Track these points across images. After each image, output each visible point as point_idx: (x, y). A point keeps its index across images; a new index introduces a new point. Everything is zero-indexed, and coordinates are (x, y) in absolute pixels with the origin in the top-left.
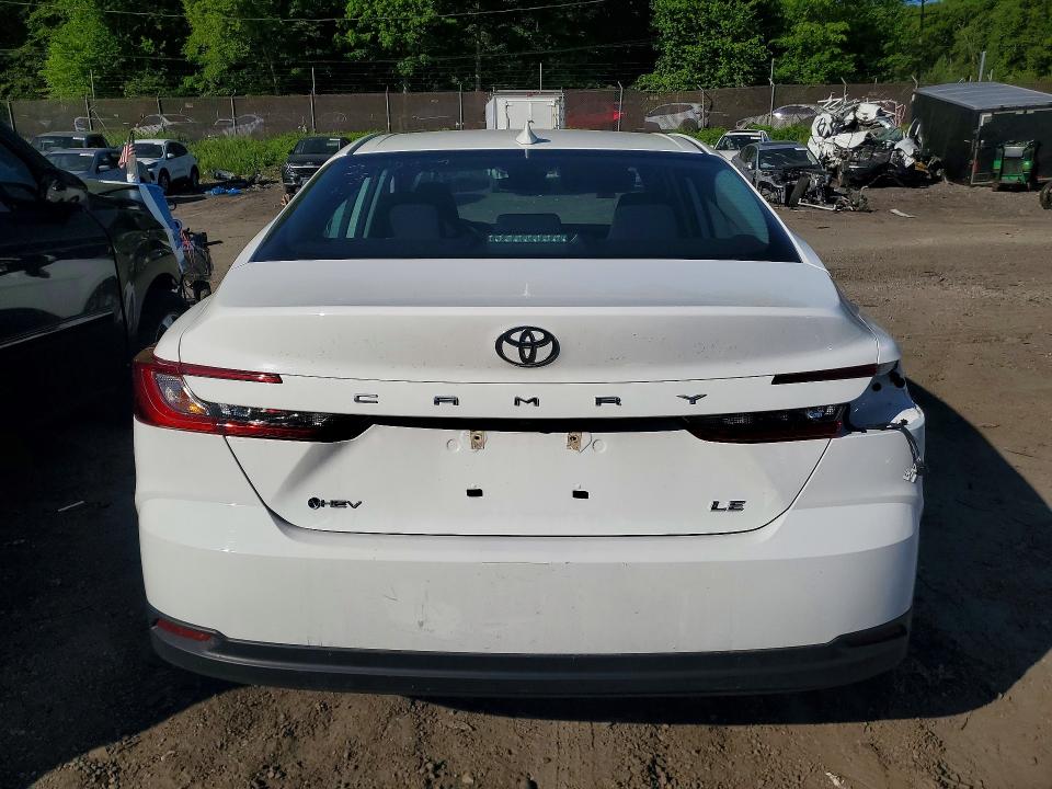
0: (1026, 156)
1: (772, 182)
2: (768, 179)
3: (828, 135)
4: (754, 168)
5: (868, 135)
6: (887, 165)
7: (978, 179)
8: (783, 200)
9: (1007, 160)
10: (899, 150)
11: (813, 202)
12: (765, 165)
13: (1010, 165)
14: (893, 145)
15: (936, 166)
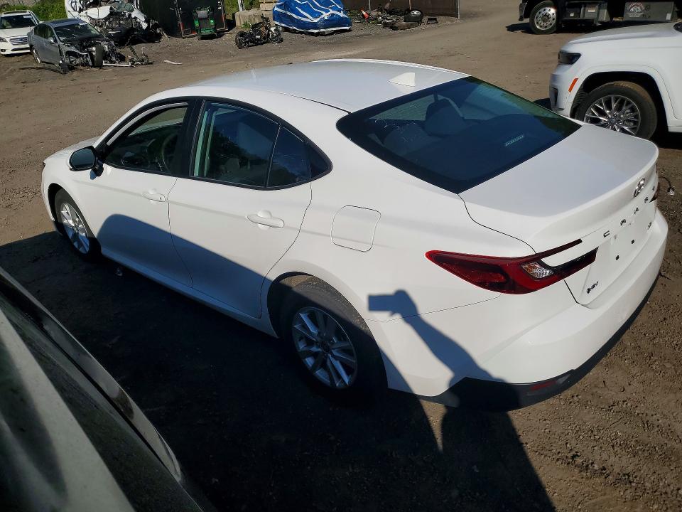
0: (210, 17)
1: (77, 51)
2: (73, 49)
3: (81, 10)
4: (55, 41)
5: (111, 8)
6: (132, 30)
7: (185, 33)
8: (90, 63)
9: (201, 19)
10: (135, 18)
11: (111, 62)
12: (62, 39)
13: (203, 23)
14: (130, 15)
15: (155, 26)
